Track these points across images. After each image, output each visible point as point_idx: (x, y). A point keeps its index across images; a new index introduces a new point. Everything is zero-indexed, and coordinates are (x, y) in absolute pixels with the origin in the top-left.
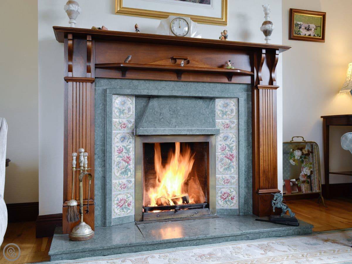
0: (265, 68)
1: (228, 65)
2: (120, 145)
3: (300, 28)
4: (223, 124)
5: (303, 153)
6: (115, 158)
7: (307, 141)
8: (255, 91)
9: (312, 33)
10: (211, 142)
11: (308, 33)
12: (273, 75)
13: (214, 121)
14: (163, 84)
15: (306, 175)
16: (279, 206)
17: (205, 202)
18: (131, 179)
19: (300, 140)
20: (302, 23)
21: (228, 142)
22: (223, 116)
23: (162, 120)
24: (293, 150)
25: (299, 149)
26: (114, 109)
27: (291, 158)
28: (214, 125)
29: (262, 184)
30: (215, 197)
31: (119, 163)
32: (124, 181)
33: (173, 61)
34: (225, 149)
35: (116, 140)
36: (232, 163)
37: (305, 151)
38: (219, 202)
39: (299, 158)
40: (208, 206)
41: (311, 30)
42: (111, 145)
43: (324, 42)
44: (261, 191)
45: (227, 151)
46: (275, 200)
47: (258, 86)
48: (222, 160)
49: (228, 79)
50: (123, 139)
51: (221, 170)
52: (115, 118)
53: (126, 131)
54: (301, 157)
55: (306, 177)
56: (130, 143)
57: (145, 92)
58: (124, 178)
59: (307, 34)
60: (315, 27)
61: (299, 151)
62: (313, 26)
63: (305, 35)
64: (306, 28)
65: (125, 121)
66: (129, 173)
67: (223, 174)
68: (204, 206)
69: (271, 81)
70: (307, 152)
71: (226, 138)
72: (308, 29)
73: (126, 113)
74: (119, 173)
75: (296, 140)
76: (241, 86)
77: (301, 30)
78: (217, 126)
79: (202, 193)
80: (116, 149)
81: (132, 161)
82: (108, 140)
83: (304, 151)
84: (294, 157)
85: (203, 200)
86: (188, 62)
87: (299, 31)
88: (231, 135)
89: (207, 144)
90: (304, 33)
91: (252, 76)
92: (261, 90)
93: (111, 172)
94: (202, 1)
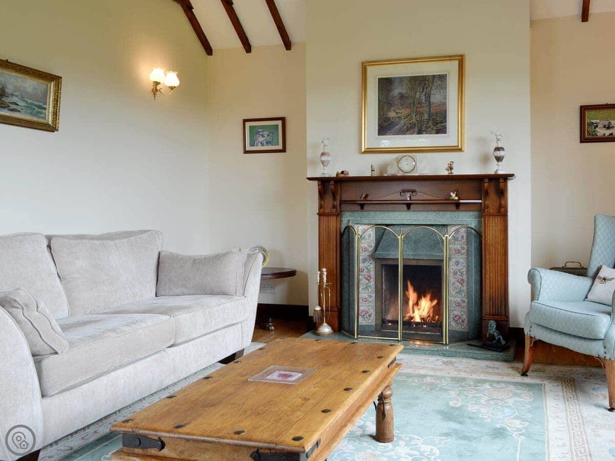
0: (493, 195)
3: (596, 126)
4: (455, 249)
11: (608, 132)
18: (372, 295)
20: (598, 121)
21: (459, 267)
22: (455, 241)
29: (488, 310)
32: (366, 295)
34: (457, 273)
36: (462, 288)
41: (613, 127)
44: (486, 317)
45: (458, 276)
46: (490, 327)
47: (484, 214)
48: (454, 284)
49: (456, 207)
50: (364, 260)
51: (454, 293)
53: (367, 254)
56: (371, 264)
59: (607, 134)
63: (604, 135)
64: (605, 127)
65: (366, 245)
66: (370, 289)
67: (455, 297)
71: (457, 263)
72: (609, 127)
73: (367, 239)
77: (597, 129)
81: (372, 280)
87: (594, 131)
88: (462, 260)
90: (602, 132)
94: (438, 132)
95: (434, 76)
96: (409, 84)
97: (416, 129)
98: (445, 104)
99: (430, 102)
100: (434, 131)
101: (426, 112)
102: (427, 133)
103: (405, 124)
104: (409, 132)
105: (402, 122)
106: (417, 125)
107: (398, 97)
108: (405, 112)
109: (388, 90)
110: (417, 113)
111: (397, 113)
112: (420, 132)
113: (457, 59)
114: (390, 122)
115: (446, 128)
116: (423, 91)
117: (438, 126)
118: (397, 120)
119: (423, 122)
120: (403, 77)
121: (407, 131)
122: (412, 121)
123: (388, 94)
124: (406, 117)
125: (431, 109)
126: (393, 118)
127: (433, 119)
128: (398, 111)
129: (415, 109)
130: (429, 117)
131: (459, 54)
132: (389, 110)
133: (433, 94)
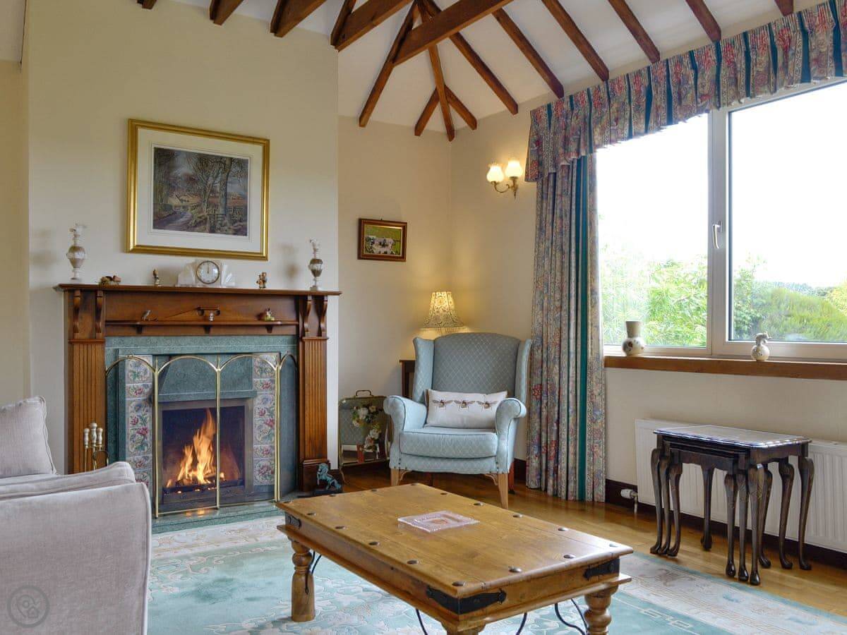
0: (312, 316)
1: (267, 316)
2: (135, 415)
3: (373, 243)
4: (262, 384)
5: (369, 411)
6: (130, 430)
7: (375, 395)
8: (301, 344)
9: (388, 250)
10: (248, 407)
11: (383, 250)
12: (322, 325)
13: (250, 380)
14: (188, 339)
15: (373, 439)
16: (323, 478)
17: (239, 479)
18: (149, 455)
19: (366, 394)
20: (375, 237)
21: (268, 406)
22: (261, 373)
23: (186, 383)
24: (357, 408)
25: (364, 406)
26: (127, 372)
27: (354, 418)
28: (251, 386)
29: (307, 454)
30: (252, 472)
31: (134, 436)
32: (140, 458)
33: (200, 312)
34: (264, 413)
35: (130, 409)
36: (272, 431)
37: (373, 408)
38: (257, 477)
39: (365, 417)
40: (243, 483)
41: (387, 245)
42: (125, 417)
43: (405, 261)
44: (306, 462)
45: (267, 417)
46: (320, 472)
47: (304, 338)
48: (260, 427)
49: (268, 330)
50: (138, 407)
51: (260, 439)
52: (129, 383)
53: (141, 398)
54: (367, 417)
55: (373, 442)
56: (147, 411)
57: (166, 351)
58: (139, 455)
59: (382, 252)
60: (392, 241)
61: (365, 409)
62: (389, 241)
63: (380, 252)
64: (380, 244)
65: (140, 385)
66: (146, 448)
67: (262, 443)
68: (239, 483)
69: (320, 332)
70: (375, 410)
71: (265, 401)
72: (384, 245)
73: (142, 376)
74: (134, 449)
75: (361, 395)
76: (284, 337)
77: (374, 246)
78: (254, 387)
79: (236, 468)
80: (130, 420)
81: (149, 434)
82: (121, 410)
83: (370, 408)
84: (358, 416)
85: (237, 476)
86: (219, 313)
87: (371, 248)
88: (271, 397)
89: (242, 408)
90: (377, 249)
91: (298, 326)
92: (306, 343)
93: (125, 448)
94: (236, 232)
95: (231, 160)
96: (199, 164)
97: (208, 226)
98: (244, 198)
99: (226, 193)
100: (231, 232)
101: (221, 204)
102: (222, 232)
103: (192, 217)
104: (197, 228)
105: (189, 213)
106: (208, 219)
107: (183, 178)
108: (194, 200)
109: (169, 167)
110: (209, 204)
111: (182, 201)
112: (212, 231)
113: (261, 143)
114: (171, 212)
115: (246, 229)
116: (216, 177)
117: (236, 224)
118: (182, 210)
119: (217, 217)
120: (190, 153)
121: (196, 226)
122: (201, 215)
123: (169, 173)
124: (194, 208)
125: (228, 202)
126: (176, 206)
127: (230, 215)
128: (184, 198)
129: (206, 199)
130: (225, 211)
131: (264, 137)
132: (169, 194)
133: (230, 183)
